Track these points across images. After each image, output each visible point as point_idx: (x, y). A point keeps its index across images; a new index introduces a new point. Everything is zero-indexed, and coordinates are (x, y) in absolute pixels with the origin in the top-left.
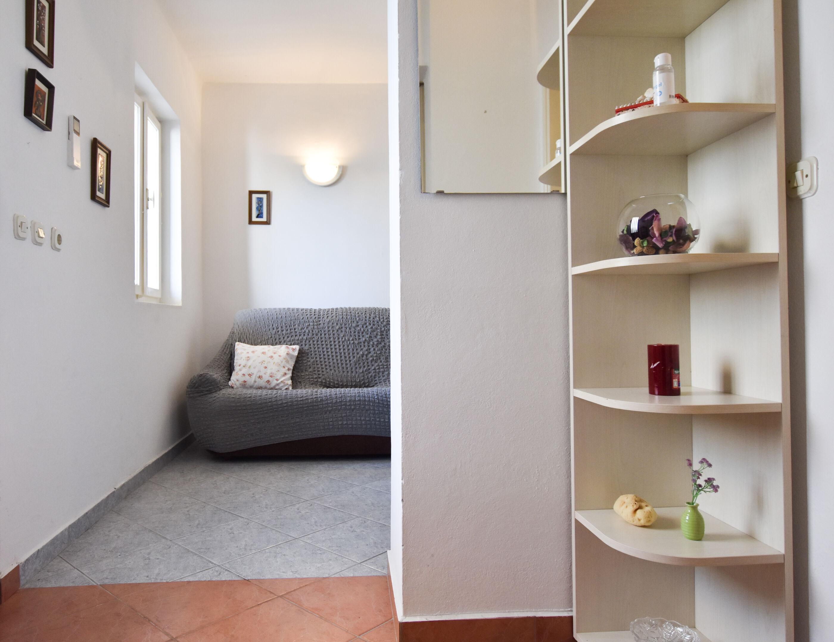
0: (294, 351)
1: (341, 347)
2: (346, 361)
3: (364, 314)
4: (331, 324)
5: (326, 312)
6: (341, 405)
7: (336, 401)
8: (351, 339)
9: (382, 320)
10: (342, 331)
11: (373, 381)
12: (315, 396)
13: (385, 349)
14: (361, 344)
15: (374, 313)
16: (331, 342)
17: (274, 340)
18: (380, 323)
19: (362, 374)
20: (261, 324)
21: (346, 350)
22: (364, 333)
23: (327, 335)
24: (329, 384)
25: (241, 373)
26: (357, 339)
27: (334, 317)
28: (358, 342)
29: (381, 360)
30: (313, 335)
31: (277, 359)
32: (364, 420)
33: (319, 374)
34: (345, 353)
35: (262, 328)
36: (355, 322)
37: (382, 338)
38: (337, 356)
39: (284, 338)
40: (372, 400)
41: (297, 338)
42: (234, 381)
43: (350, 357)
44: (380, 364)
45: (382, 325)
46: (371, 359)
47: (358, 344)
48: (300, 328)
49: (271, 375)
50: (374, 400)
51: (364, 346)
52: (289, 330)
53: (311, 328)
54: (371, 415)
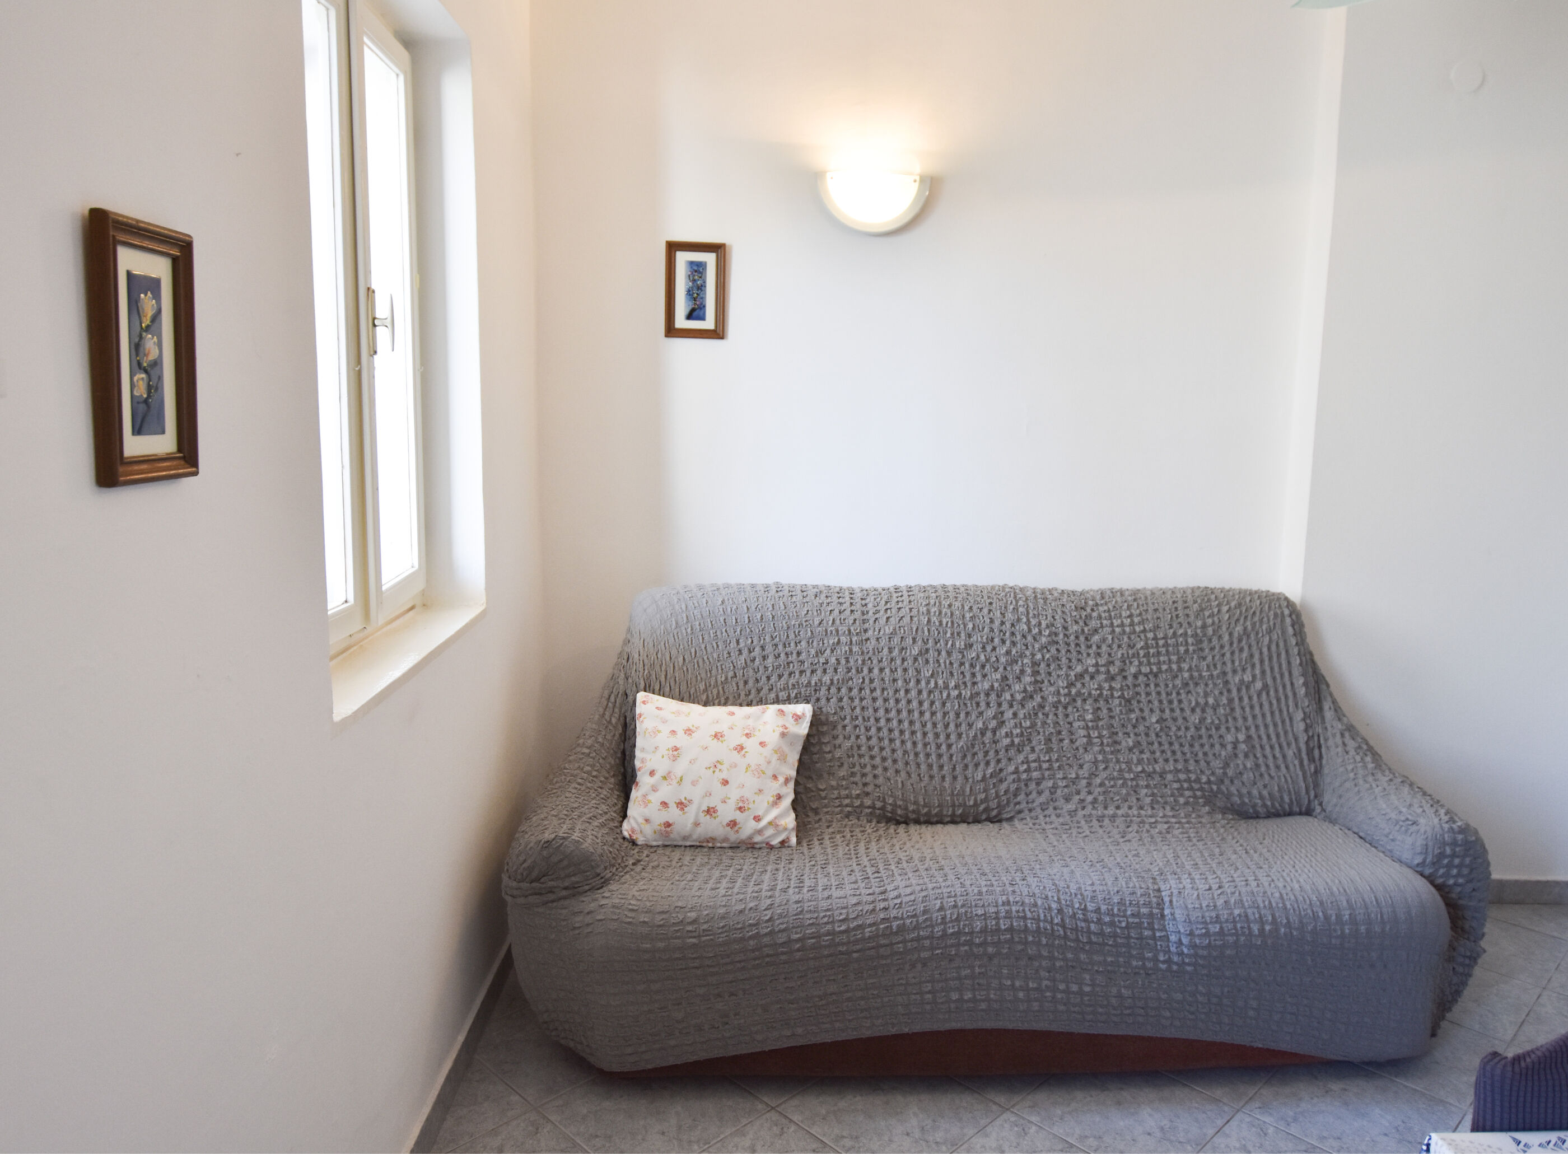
0: (800, 721)
1: (926, 705)
2: (939, 746)
3: (985, 611)
4: (896, 640)
5: (883, 602)
8: (952, 684)
9: (1035, 631)
10: (927, 661)
11: (1012, 805)
13: (1043, 714)
14: (978, 699)
15: (1014, 609)
16: (896, 691)
17: (741, 684)
18: (1029, 638)
19: (982, 786)
20: (706, 637)
21: (939, 715)
22: (988, 667)
23: (887, 670)
24: (893, 812)
25: (656, 798)
26: (969, 684)
27: (907, 619)
28: (971, 693)
29: (1032, 745)
30: (849, 670)
31: (755, 755)
32: (1021, 988)
33: (865, 785)
34: (935, 725)
35: (709, 649)
36: (963, 635)
37: (1036, 682)
38: (913, 733)
39: (768, 678)
40: (1046, 929)
41: (804, 680)
42: (637, 823)
43: (948, 736)
44: (1032, 757)
45: (1037, 646)
46: (1007, 741)
47: (971, 698)
48: (813, 652)
49: (741, 804)
50: (1052, 929)
51: (988, 704)
52: (783, 655)
53: (843, 652)
54: (1043, 974)
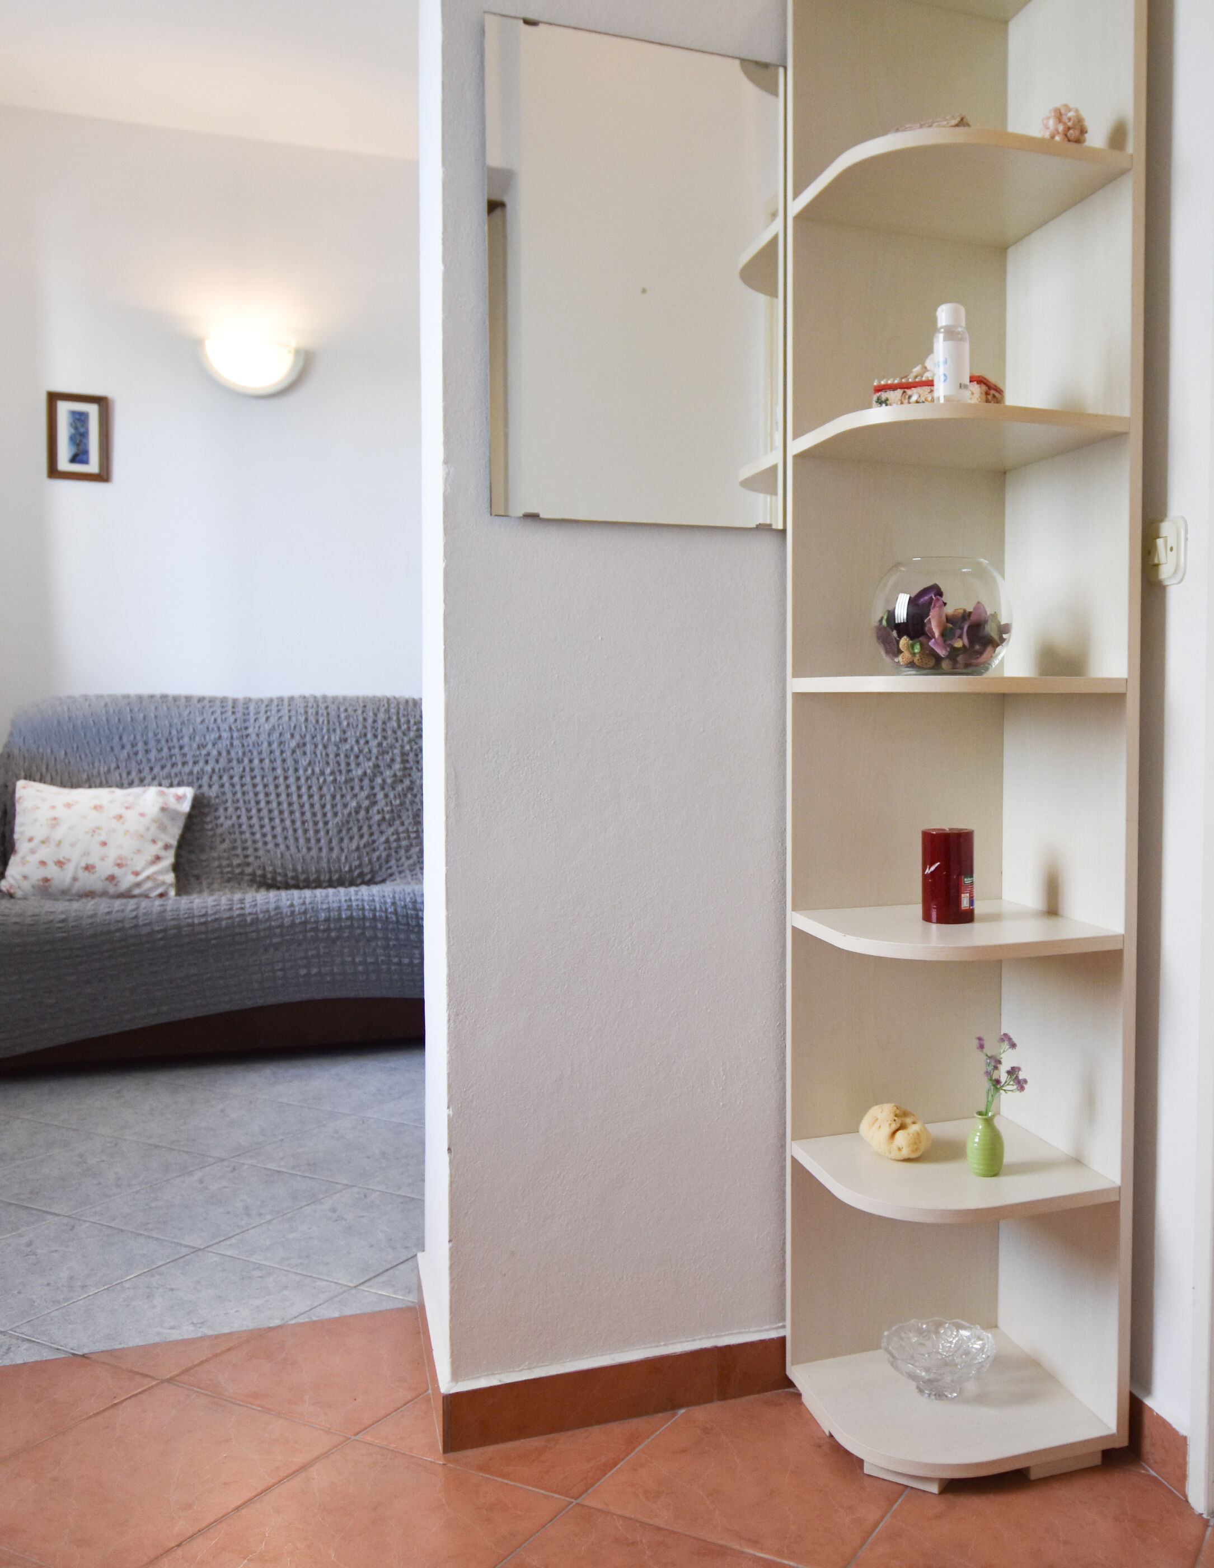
0: (180, 801)
1: (304, 790)
2: (316, 823)
3: (359, 712)
4: (275, 735)
5: (264, 706)
6: (306, 931)
7: (293, 921)
8: (328, 771)
9: (404, 727)
10: (305, 753)
11: (384, 870)
12: (238, 912)
13: (412, 795)
14: (352, 784)
15: (385, 710)
16: (276, 778)
17: (124, 775)
18: (399, 734)
19: (356, 854)
20: (89, 734)
21: (316, 798)
22: (361, 757)
23: (267, 761)
24: (274, 879)
25: (34, 859)
26: (344, 772)
27: (286, 719)
28: (346, 779)
29: (401, 820)
30: (230, 761)
31: (133, 822)
32: (360, 963)
33: (246, 856)
34: (312, 806)
35: (92, 744)
36: (338, 732)
37: (405, 769)
38: (292, 813)
39: (151, 769)
40: (381, 917)
41: (187, 769)
42: (15, 879)
43: (325, 815)
44: (401, 829)
45: (406, 739)
46: (378, 817)
47: (346, 782)
48: (195, 746)
49: (119, 861)
50: (387, 917)
51: (362, 788)
52: (166, 750)
53: (224, 745)
54: (380, 951)
